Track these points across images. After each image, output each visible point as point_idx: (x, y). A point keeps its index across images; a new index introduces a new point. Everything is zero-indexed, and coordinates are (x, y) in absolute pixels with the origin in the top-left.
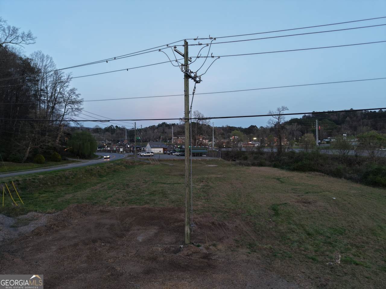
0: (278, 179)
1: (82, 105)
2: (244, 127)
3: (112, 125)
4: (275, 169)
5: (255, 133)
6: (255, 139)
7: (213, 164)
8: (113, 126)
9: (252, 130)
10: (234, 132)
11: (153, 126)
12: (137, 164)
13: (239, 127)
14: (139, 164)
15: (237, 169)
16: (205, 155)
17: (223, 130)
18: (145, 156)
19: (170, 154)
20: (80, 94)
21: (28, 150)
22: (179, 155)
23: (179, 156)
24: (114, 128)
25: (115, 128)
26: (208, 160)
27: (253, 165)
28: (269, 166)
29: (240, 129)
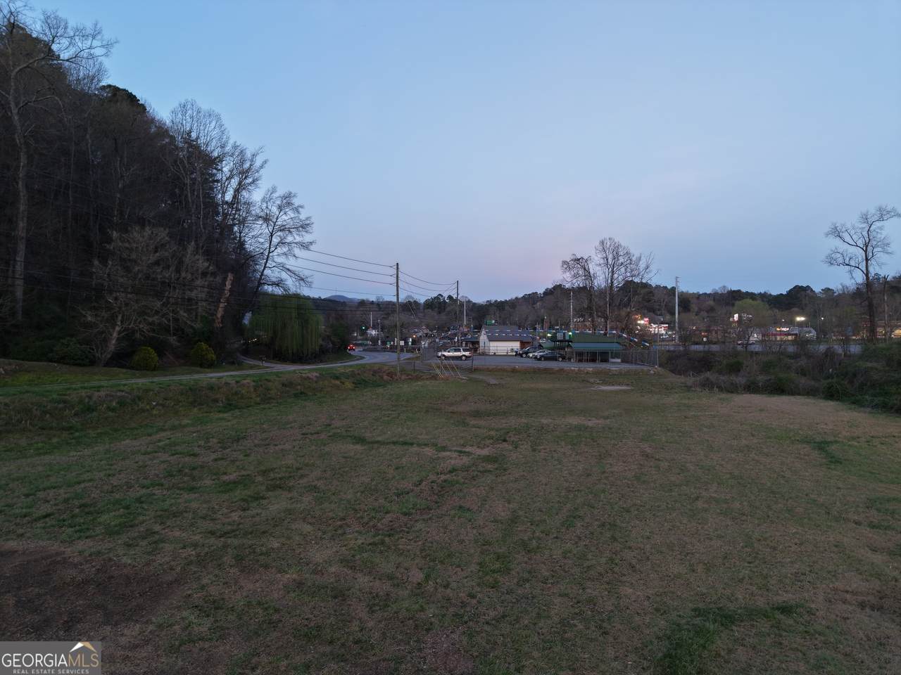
0: (822, 446)
1: (311, 233)
2: (774, 293)
3: (440, 295)
4: (832, 403)
5: (806, 304)
6: (800, 319)
7: (620, 384)
8: (442, 296)
9: (797, 298)
10: (740, 302)
11: (533, 293)
12: (403, 377)
13: (763, 292)
14: (410, 379)
15: (686, 402)
16: (618, 358)
17: (714, 300)
18: (447, 358)
19: (524, 356)
20: (302, 207)
21: (115, 335)
22: (541, 356)
23: (540, 359)
24: (444, 301)
25: (447, 301)
26: (614, 372)
27: (752, 388)
28: (811, 392)
29: (764, 297)
